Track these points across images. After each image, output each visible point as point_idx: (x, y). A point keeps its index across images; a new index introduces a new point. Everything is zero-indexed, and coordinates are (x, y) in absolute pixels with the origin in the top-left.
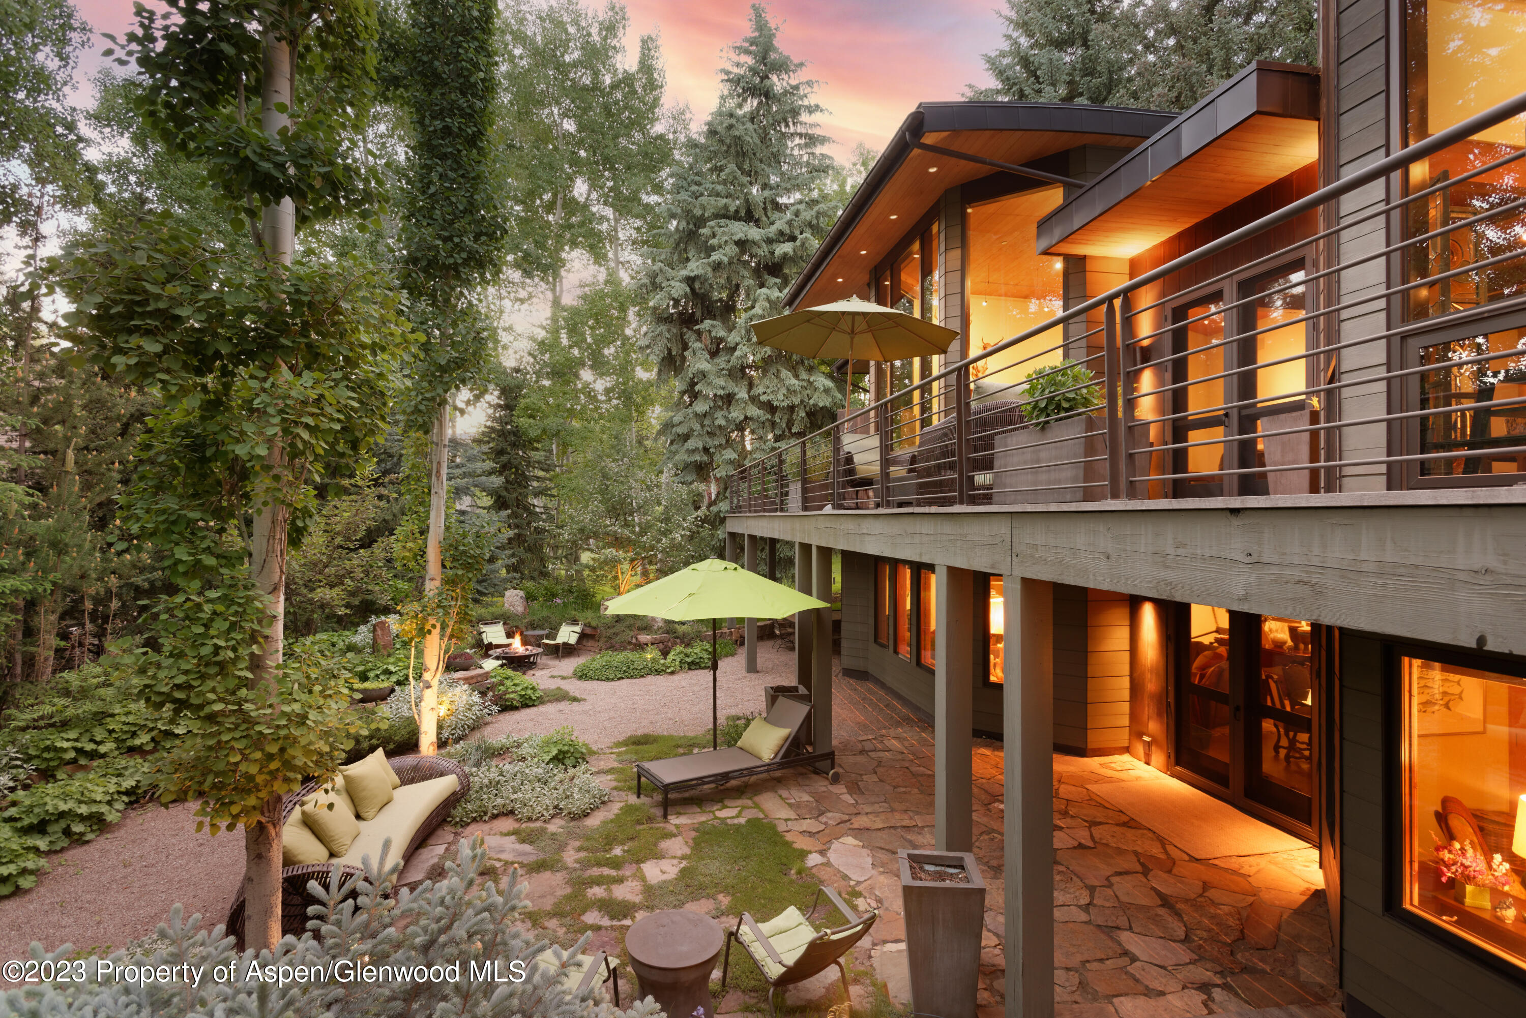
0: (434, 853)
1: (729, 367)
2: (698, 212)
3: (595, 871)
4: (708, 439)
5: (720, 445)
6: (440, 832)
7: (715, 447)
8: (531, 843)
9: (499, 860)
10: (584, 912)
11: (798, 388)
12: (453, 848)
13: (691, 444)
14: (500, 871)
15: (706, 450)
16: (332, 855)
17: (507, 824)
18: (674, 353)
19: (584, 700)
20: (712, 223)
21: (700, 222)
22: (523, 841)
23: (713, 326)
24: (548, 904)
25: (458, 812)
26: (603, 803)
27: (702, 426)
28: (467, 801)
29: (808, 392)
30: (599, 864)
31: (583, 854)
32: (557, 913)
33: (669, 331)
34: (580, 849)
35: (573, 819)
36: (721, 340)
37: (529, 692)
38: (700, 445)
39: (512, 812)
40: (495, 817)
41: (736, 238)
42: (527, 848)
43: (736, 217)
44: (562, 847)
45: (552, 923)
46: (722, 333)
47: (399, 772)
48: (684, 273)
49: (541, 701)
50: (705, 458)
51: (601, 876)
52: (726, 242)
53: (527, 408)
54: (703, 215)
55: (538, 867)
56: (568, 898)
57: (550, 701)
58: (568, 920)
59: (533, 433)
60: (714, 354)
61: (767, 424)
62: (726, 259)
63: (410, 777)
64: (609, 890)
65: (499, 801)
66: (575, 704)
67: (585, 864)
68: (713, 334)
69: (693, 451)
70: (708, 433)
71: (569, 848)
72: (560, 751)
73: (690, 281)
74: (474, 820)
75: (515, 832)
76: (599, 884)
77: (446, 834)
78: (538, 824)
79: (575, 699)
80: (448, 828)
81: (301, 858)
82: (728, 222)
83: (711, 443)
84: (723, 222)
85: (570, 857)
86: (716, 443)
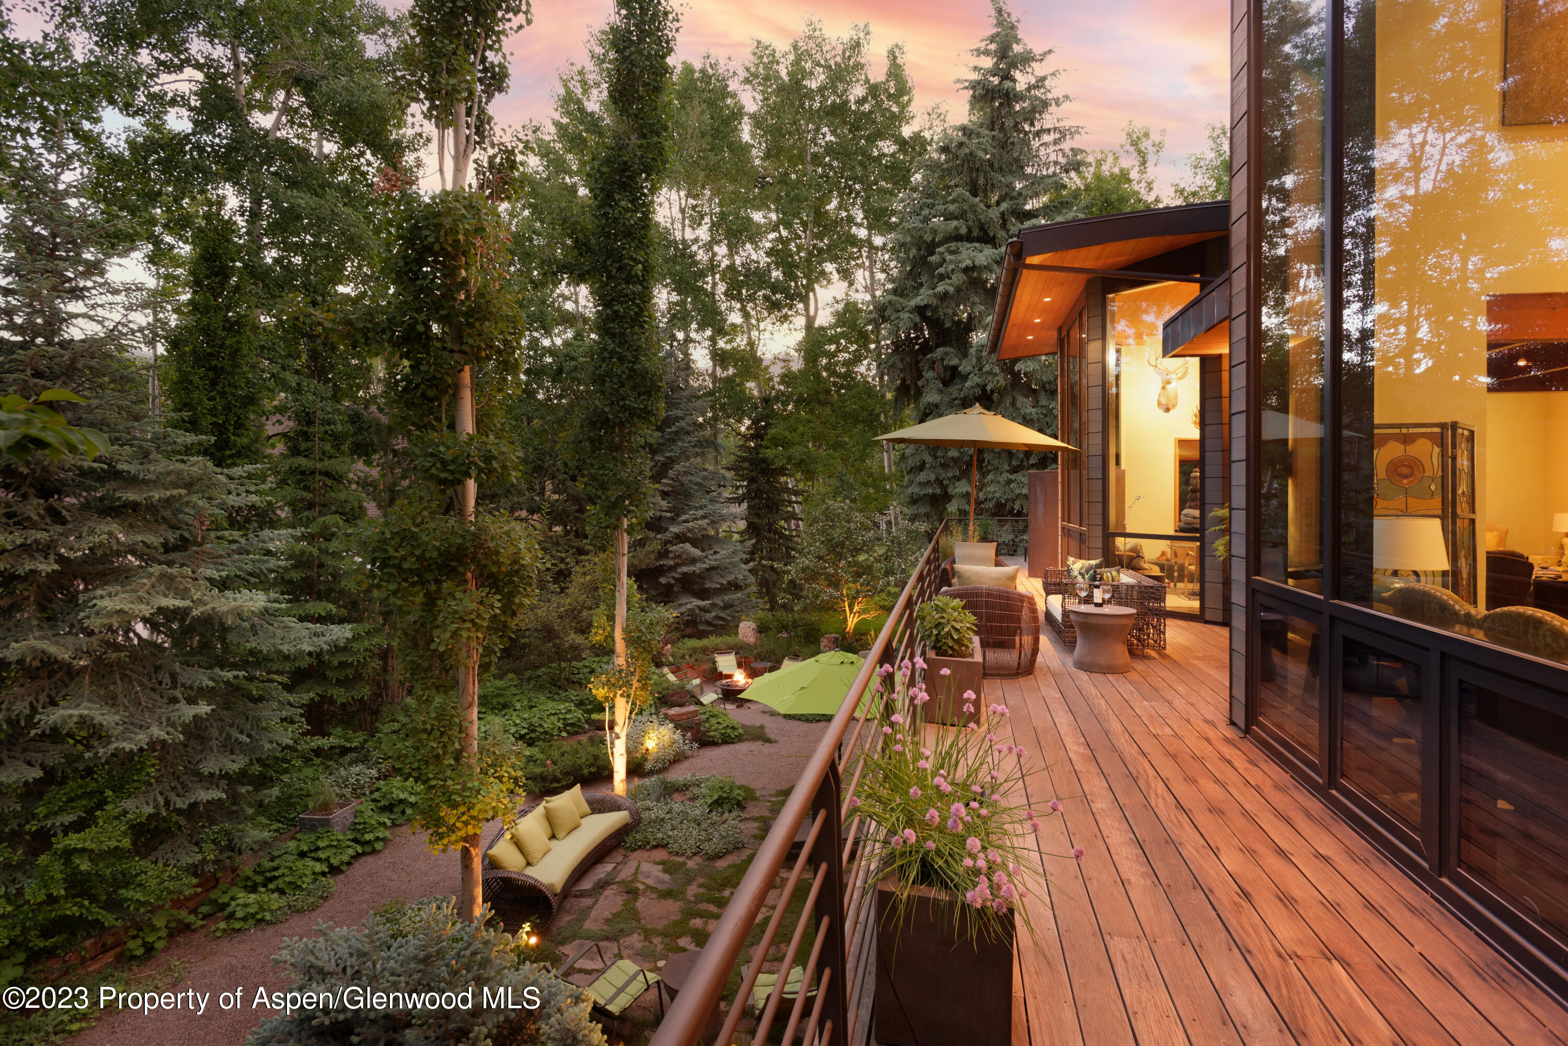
0: (604, 870)
1: (962, 395)
2: (928, 237)
3: (704, 906)
4: (941, 471)
5: (954, 477)
6: (615, 853)
7: (949, 479)
8: (671, 874)
9: (643, 883)
10: (680, 936)
11: (1035, 417)
12: (620, 867)
13: (923, 477)
14: (640, 892)
15: (939, 482)
16: (529, 864)
17: (660, 855)
18: (908, 382)
19: (776, 742)
20: (941, 249)
21: (931, 248)
22: (665, 871)
23: (946, 354)
24: (660, 925)
25: (629, 840)
26: (738, 848)
27: (936, 457)
28: (638, 832)
29: (1047, 419)
30: (709, 901)
31: (702, 890)
32: (664, 934)
33: (902, 360)
34: (701, 886)
35: (708, 859)
36: (954, 369)
37: (729, 731)
38: (932, 477)
39: (665, 846)
40: (655, 847)
41: (963, 265)
42: (666, 877)
43: (969, 238)
44: (689, 882)
45: (657, 940)
46: (955, 362)
47: (590, 803)
48: (913, 303)
49: (740, 739)
50: (938, 491)
51: (706, 911)
52: (953, 270)
53: (774, 438)
54: (934, 239)
55: (666, 895)
56: (677, 923)
57: (747, 740)
58: (667, 940)
59: (778, 464)
60: (946, 383)
61: (1003, 454)
62: (951, 289)
63: (599, 807)
64: (706, 923)
65: (660, 835)
66: (767, 744)
67: (699, 899)
68: (945, 362)
69: (927, 483)
70: (941, 464)
71: (695, 883)
72: (720, 797)
73: (920, 310)
74: (640, 847)
75: (663, 863)
76: (701, 917)
77: (618, 856)
78: (681, 859)
79: (769, 741)
80: (622, 851)
81: (505, 865)
82: (959, 244)
83: (943, 474)
84: (953, 246)
85: (692, 890)
86: (950, 474)
